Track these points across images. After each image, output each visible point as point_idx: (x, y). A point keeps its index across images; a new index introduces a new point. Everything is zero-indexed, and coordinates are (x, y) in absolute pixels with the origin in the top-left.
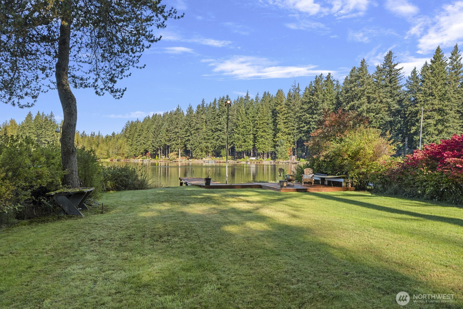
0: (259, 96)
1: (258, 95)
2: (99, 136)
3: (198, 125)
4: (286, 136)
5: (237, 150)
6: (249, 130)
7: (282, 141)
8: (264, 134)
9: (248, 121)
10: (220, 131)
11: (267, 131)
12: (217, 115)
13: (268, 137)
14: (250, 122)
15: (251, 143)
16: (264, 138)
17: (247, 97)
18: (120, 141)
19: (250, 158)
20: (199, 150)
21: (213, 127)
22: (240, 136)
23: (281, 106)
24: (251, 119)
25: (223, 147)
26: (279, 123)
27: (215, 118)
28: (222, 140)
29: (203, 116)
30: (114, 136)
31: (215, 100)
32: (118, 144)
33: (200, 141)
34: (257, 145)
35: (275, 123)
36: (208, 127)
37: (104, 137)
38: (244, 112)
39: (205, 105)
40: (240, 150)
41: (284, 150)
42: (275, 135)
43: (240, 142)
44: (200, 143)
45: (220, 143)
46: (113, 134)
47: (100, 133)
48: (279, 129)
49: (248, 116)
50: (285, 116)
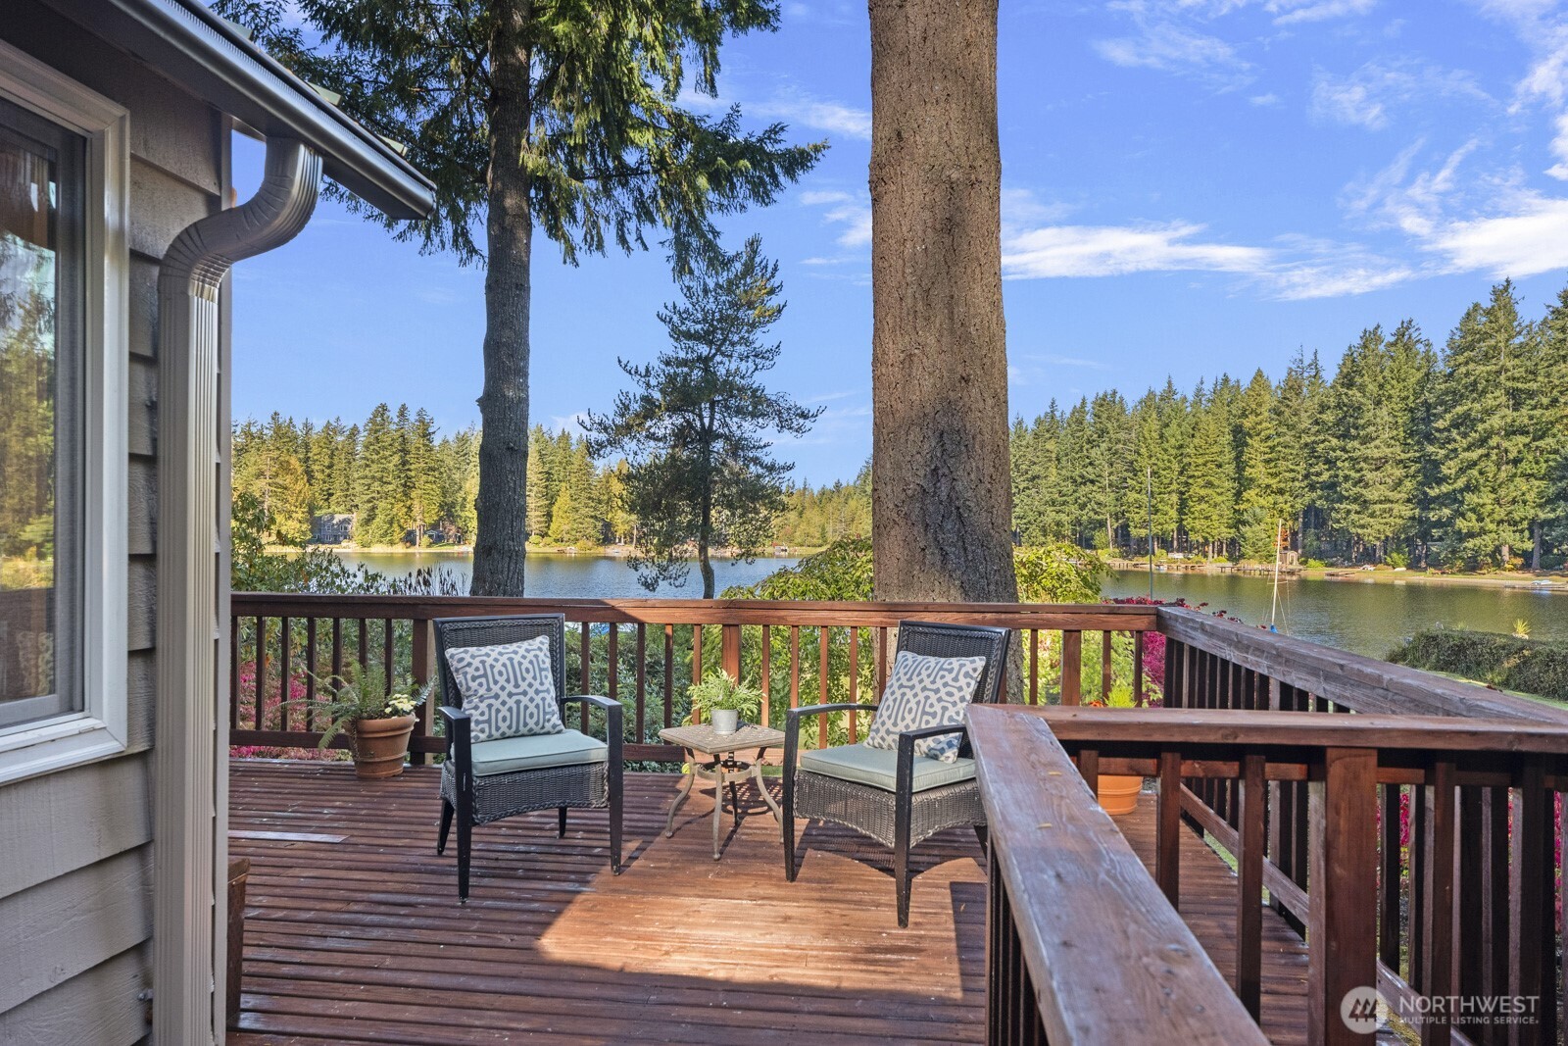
0: (1203, 386)
1: (1202, 383)
2: (805, 489)
3: (1036, 468)
4: (1271, 499)
5: (1134, 532)
6: (1166, 481)
7: (1258, 510)
8: (1209, 491)
9: (1166, 457)
10: (1092, 482)
11: (1216, 483)
12: (1089, 442)
13: (1219, 499)
14: (1169, 461)
15: (1173, 514)
16: (1207, 502)
17: (1170, 390)
18: (852, 503)
19: (1171, 555)
20: (1037, 533)
21: (1077, 473)
22: (1144, 498)
23: (1257, 415)
24: (1173, 452)
25: (1102, 524)
26: (1252, 462)
27: (1081, 447)
28: (1096, 507)
29: (1051, 445)
30: (838, 491)
31: (1084, 400)
32: (846, 512)
33: (1042, 509)
34: (1188, 523)
35: (1240, 465)
36: (1064, 472)
37: (816, 492)
38: (1155, 435)
39: (1058, 414)
40: (1143, 532)
41: (1264, 536)
42: (1238, 495)
43: (1142, 512)
44: (1040, 514)
45: (1091, 514)
46: (838, 485)
47: (808, 482)
48: (1252, 480)
49: (1165, 445)
50: (1270, 443)
